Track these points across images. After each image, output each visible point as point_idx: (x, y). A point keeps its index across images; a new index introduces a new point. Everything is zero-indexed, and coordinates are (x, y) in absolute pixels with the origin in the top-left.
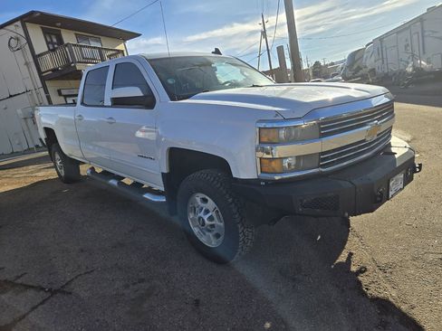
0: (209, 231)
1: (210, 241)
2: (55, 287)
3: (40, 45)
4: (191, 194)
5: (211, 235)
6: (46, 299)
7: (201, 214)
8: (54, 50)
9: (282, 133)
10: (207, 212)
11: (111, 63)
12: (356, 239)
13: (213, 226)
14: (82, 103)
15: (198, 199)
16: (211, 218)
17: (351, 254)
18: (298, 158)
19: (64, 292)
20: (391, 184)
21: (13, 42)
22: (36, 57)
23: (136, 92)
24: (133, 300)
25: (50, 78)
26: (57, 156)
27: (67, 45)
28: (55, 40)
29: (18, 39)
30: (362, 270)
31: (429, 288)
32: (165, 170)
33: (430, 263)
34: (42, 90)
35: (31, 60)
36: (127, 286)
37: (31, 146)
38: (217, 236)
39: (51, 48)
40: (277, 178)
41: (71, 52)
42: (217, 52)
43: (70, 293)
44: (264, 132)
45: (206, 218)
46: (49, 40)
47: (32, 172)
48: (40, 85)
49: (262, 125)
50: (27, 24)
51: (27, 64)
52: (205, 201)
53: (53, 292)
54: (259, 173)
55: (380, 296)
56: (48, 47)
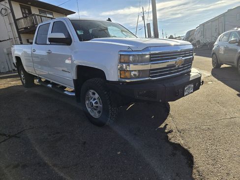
0: (96, 110)
1: (95, 115)
2: (12, 134)
3: (18, 14)
4: (87, 90)
5: (96, 112)
6: (6, 140)
7: (92, 101)
8: (26, 17)
9: (131, 58)
10: (95, 99)
11: (52, 22)
12: (171, 118)
13: (97, 107)
14: (36, 43)
15: (91, 93)
16: (96, 103)
17: (167, 125)
18: (139, 71)
19: (16, 137)
20: (185, 89)
21: (3, 11)
22: (16, 21)
23: (62, 36)
24: (52, 141)
25: (23, 33)
26: (22, 73)
27: (33, 15)
28: (27, 12)
29: (6, 10)
30: (170, 132)
31: (200, 140)
32: (75, 78)
33: (203, 130)
34: (18, 39)
35: (13, 21)
36: (50, 135)
37: (11, 70)
38: (99, 112)
39: (25, 15)
40: (127, 81)
41: (35, 18)
42: (109, 20)
43: (19, 137)
44: (122, 57)
45: (94, 102)
46: (23, 11)
47: (9, 82)
48: (17, 36)
49: (122, 53)
50: (12, 2)
51: (10, 24)
52: (94, 94)
53: (10, 137)
54: (119, 78)
55: (176, 142)
56: (23, 16)
